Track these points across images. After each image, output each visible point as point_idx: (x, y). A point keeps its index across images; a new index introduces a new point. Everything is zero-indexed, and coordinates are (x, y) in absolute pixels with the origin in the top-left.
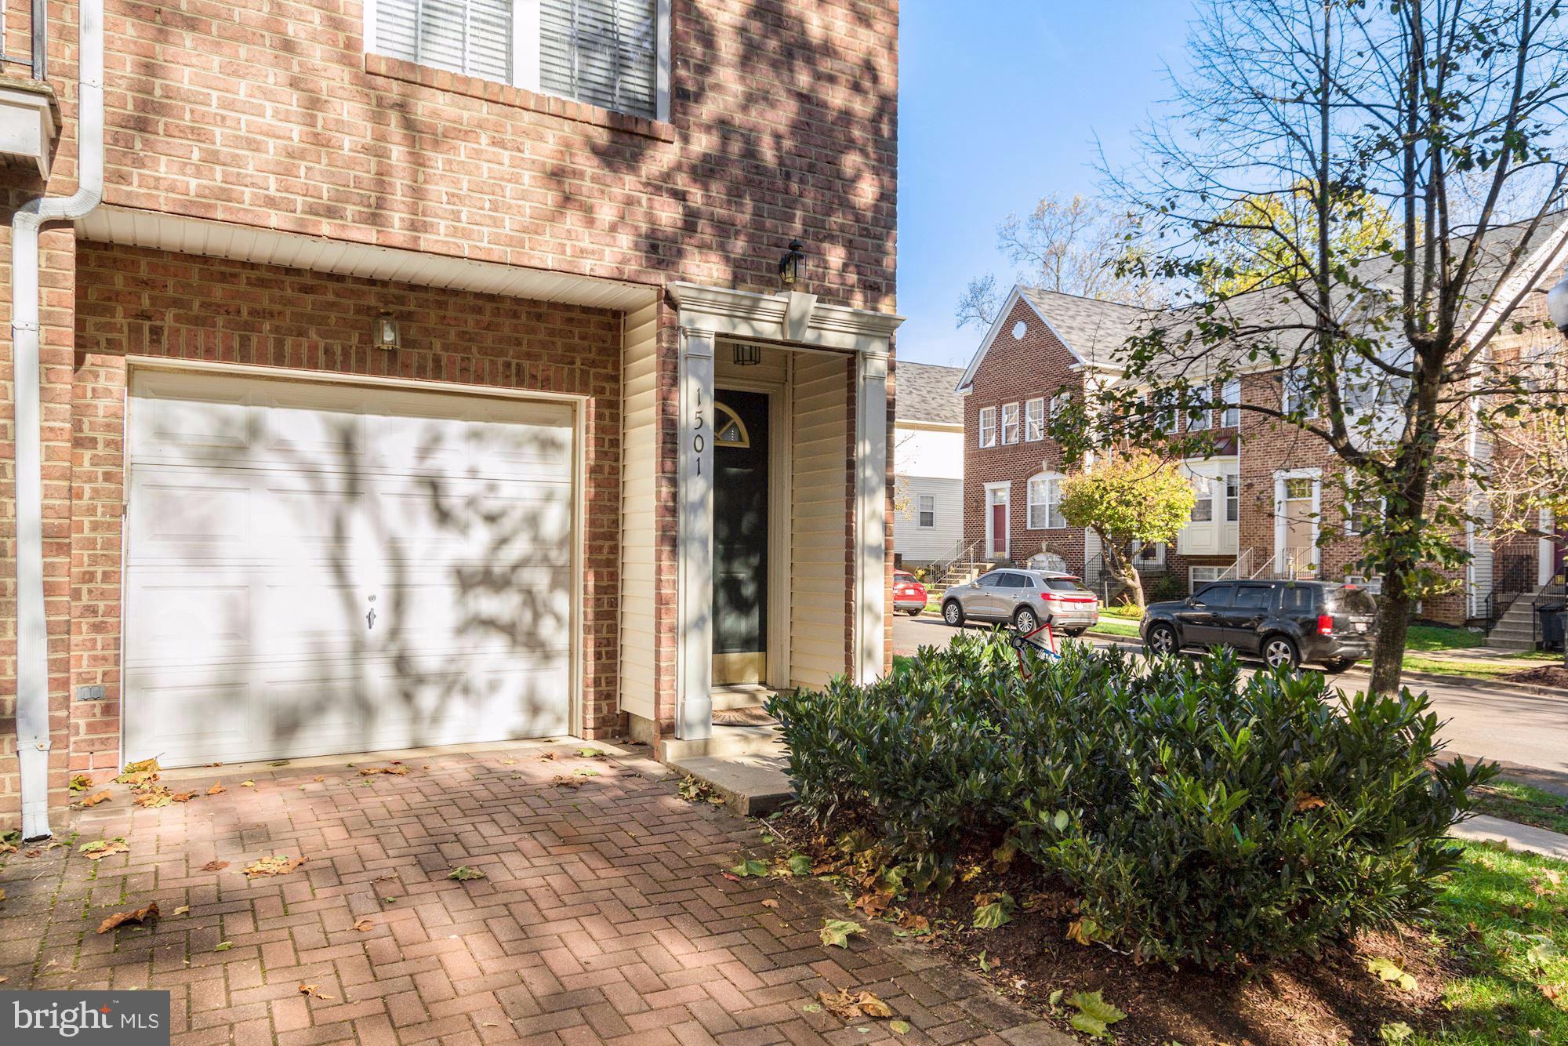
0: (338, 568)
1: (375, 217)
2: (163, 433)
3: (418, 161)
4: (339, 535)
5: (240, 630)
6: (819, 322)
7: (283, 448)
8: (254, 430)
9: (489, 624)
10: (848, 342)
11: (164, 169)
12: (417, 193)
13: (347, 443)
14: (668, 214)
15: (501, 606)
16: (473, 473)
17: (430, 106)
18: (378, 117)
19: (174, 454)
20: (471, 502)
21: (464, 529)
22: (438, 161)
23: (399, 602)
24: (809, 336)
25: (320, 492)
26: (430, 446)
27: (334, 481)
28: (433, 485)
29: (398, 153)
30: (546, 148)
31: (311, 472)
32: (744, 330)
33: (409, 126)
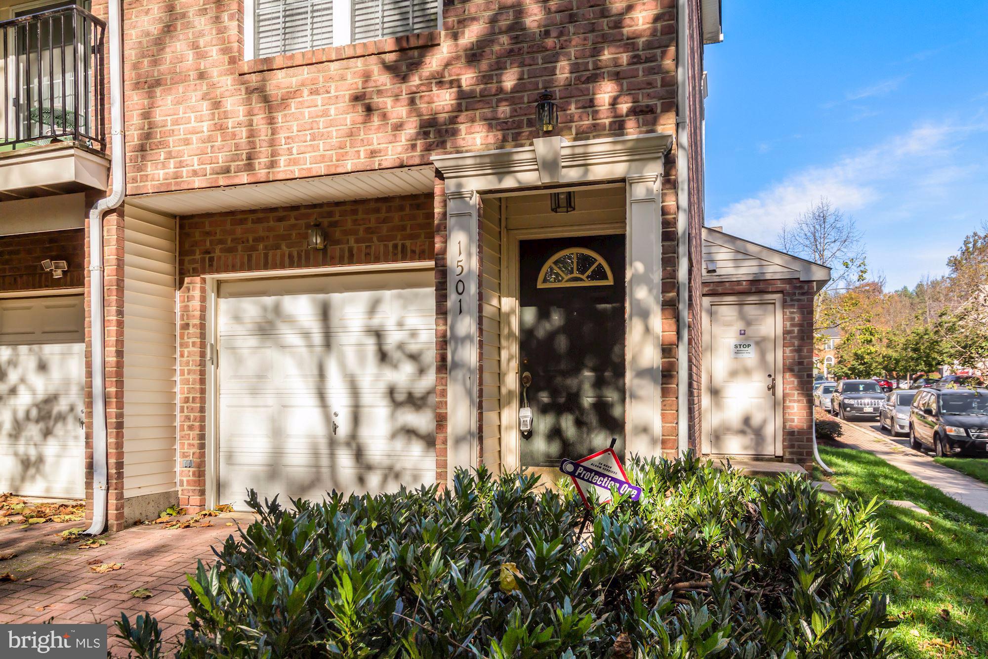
0: (322, 396)
1: (249, 167)
2: (237, 318)
3: (271, 121)
4: (322, 375)
5: (277, 433)
7: (290, 320)
8: (277, 310)
9: (410, 432)
11: (150, 169)
12: (272, 143)
13: (325, 313)
15: (422, 421)
16: (400, 324)
17: (279, 82)
18: (248, 102)
19: (239, 329)
20: (400, 347)
21: (395, 366)
22: (279, 117)
23: (356, 419)
25: (310, 346)
26: (373, 308)
27: (318, 338)
28: (378, 334)
29: (259, 120)
31: (306, 335)
32: (509, 182)
33: (266, 99)
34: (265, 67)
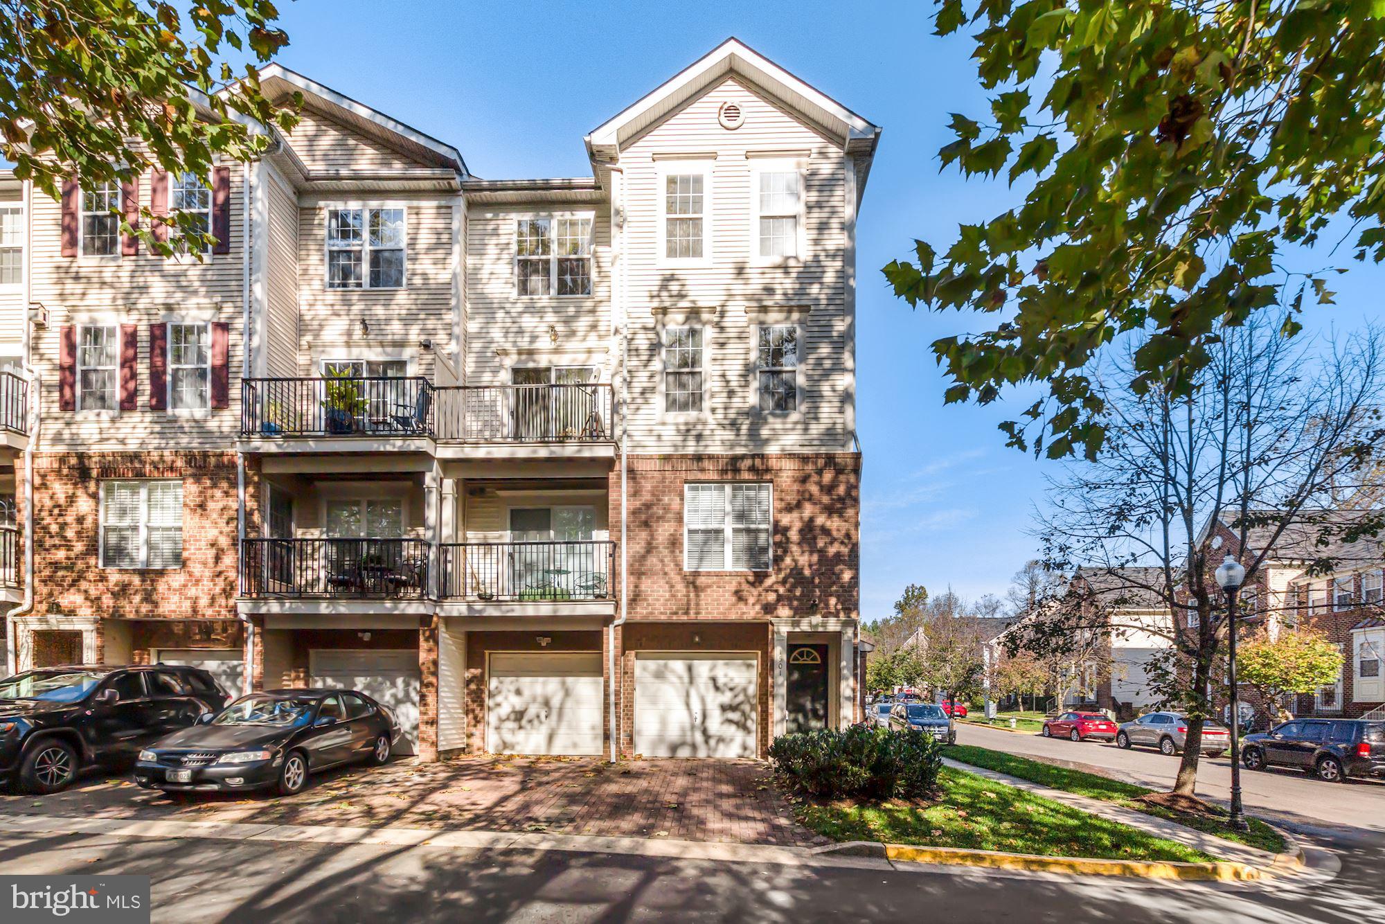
0: (688, 705)
1: (687, 613)
2: (645, 669)
3: (697, 596)
4: (688, 695)
5: (663, 723)
6: (824, 625)
7: (673, 671)
8: (666, 666)
9: (730, 721)
10: (838, 629)
11: (639, 610)
12: (697, 605)
13: (690, 669)
14: (772, 597)
15: (735, 716)
16: (726, 676)
17: (701, 581)
18: (687, 587)
19: (646, 674)
20: (725, 685)
21: (723, 692)
22: (702, 595)
23: (705, 716)
24: (820, 629)
25: (683, 683)
26: (713, 668)
27: (686, 680)
28: (714, 680)
29: (692, 595)
30: (733, 587)
31: (680, 678)
32: (797, 630)
33: (695, 587)
34: (696, 574)
